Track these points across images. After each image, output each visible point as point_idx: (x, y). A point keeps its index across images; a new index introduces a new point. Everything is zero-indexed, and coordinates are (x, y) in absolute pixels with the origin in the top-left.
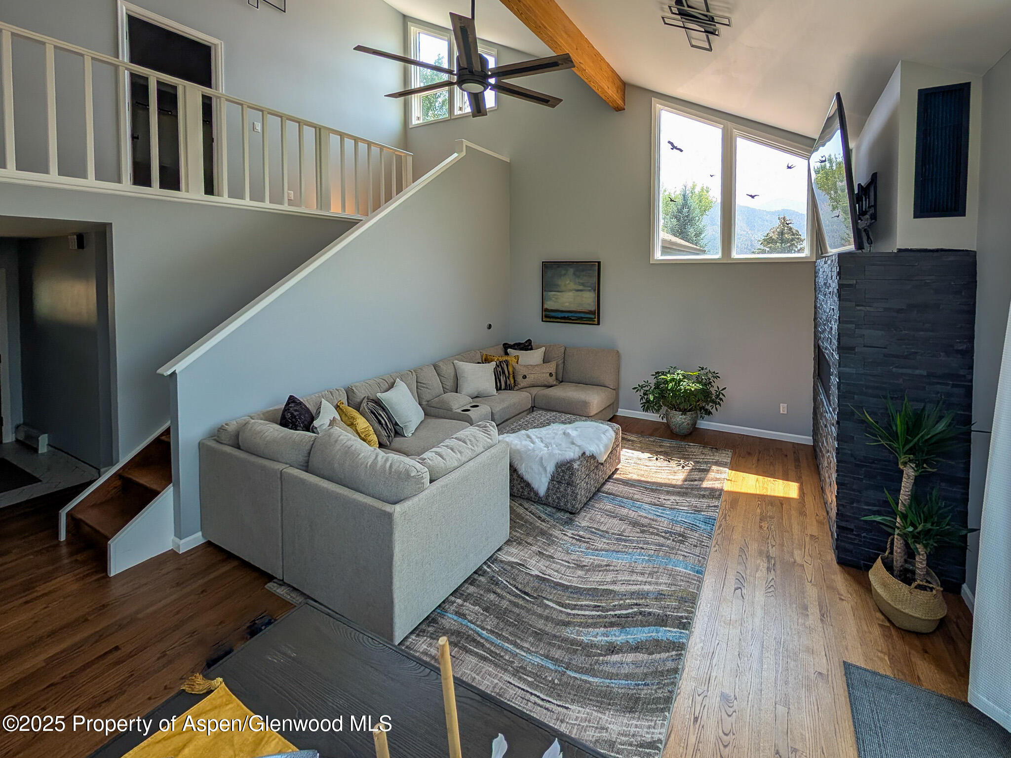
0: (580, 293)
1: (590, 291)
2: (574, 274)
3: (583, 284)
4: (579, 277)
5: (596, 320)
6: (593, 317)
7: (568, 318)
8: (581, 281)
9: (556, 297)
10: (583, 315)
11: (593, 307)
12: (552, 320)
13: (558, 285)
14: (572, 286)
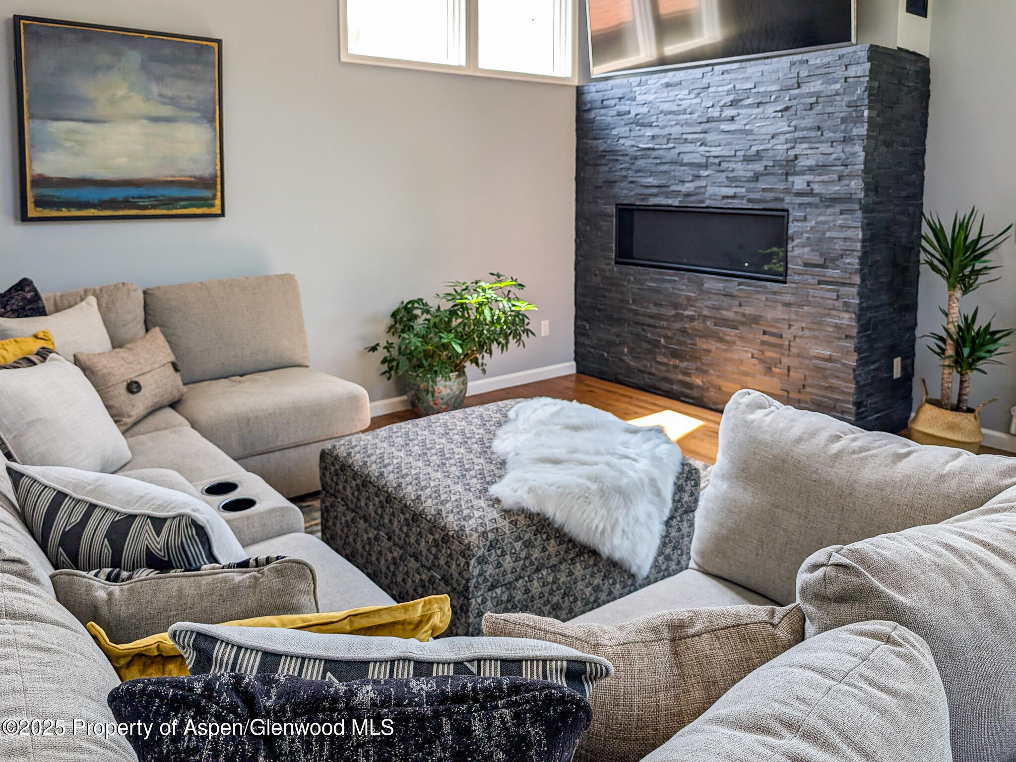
0: (164, 128)
1: (194, 121)
2: (144, 68)
3: (173, 101)
4: (160, 79)
5: (218, 202)
6: (207, 194)
7: (127, 203)
8: (169, 93)
9: (78, 137)
10: (176, 192)
11: (205, 170)
12: (65, 213)
13: (89, 102)
14: (137, 104)
